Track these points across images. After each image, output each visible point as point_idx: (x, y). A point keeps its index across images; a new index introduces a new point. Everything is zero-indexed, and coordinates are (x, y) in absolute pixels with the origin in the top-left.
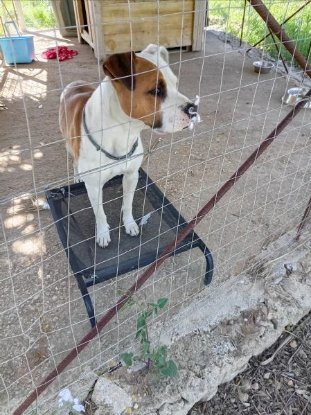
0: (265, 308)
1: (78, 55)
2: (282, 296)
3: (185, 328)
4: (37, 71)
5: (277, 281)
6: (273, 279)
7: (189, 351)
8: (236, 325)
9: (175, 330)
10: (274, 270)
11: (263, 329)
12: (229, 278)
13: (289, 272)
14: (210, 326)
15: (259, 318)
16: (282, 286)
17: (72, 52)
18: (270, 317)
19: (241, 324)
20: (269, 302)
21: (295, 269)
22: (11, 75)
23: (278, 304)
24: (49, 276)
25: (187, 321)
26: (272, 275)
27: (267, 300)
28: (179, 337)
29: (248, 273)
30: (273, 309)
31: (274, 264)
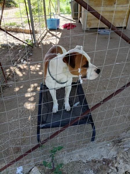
0: (115, 160)
1: (76, 27)
2: (125, 158)
3: (75, 158)
4: (58, 33)
5: (125, 150)
6: (124, 148)
7: (74, 168)
8: (99, 164)
9: (71, 157)
10: (126, 144)
11: (111, 170)
12: (103, 141)
14: (87, 160)
15: (110, 164)
16: (127, 153)
17: (74, 26)
18: (116, 165)
19: (101, 164)
20: (118, 158)
22: (48, 34)
23: (121, 161)
24: (32, 119)
25: (77, 155)
26: (124, 146)
27: (117, 157)
28: (72, 161)
29: (113, 142)
30: (118, 162)
31: (127, 141)
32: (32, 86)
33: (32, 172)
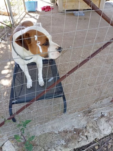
0: (85, 130)
2: (94, 127)
3: (48, 129)
5: (95, 119)
6: (93, 118)
7: (46, 139)
8: (70, 134)
9: (44, 129)
10: (96, 114)
11: (81, 139)
12: (74, 112)
13: (103, 116)
14: (58, 131)
15: (81, 133)
16: (96, 122)
18: (86, 134)
19: (72, 134)
20: (87, 128)
21: (106, 115)
23: (90, 130)
24: (8, 95)
25: (50, 127)
26: (93, 116)
27: (87, 126)
28: (44, 132)
29: (84, 112)
30: (88, 131)
31: (97, 111)
32: (9, 63)
33: (5, 146)
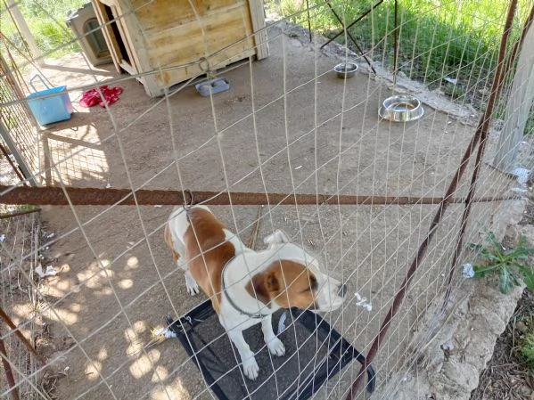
1: (124, 94)
10: (433, 356)
13: (447, 353)
16: (444, 374)
17: (115, 91)
20: (436, 396)
23: (446, 398)
26: (432, 363)
27: (434, 394)
29: (408, 367)
